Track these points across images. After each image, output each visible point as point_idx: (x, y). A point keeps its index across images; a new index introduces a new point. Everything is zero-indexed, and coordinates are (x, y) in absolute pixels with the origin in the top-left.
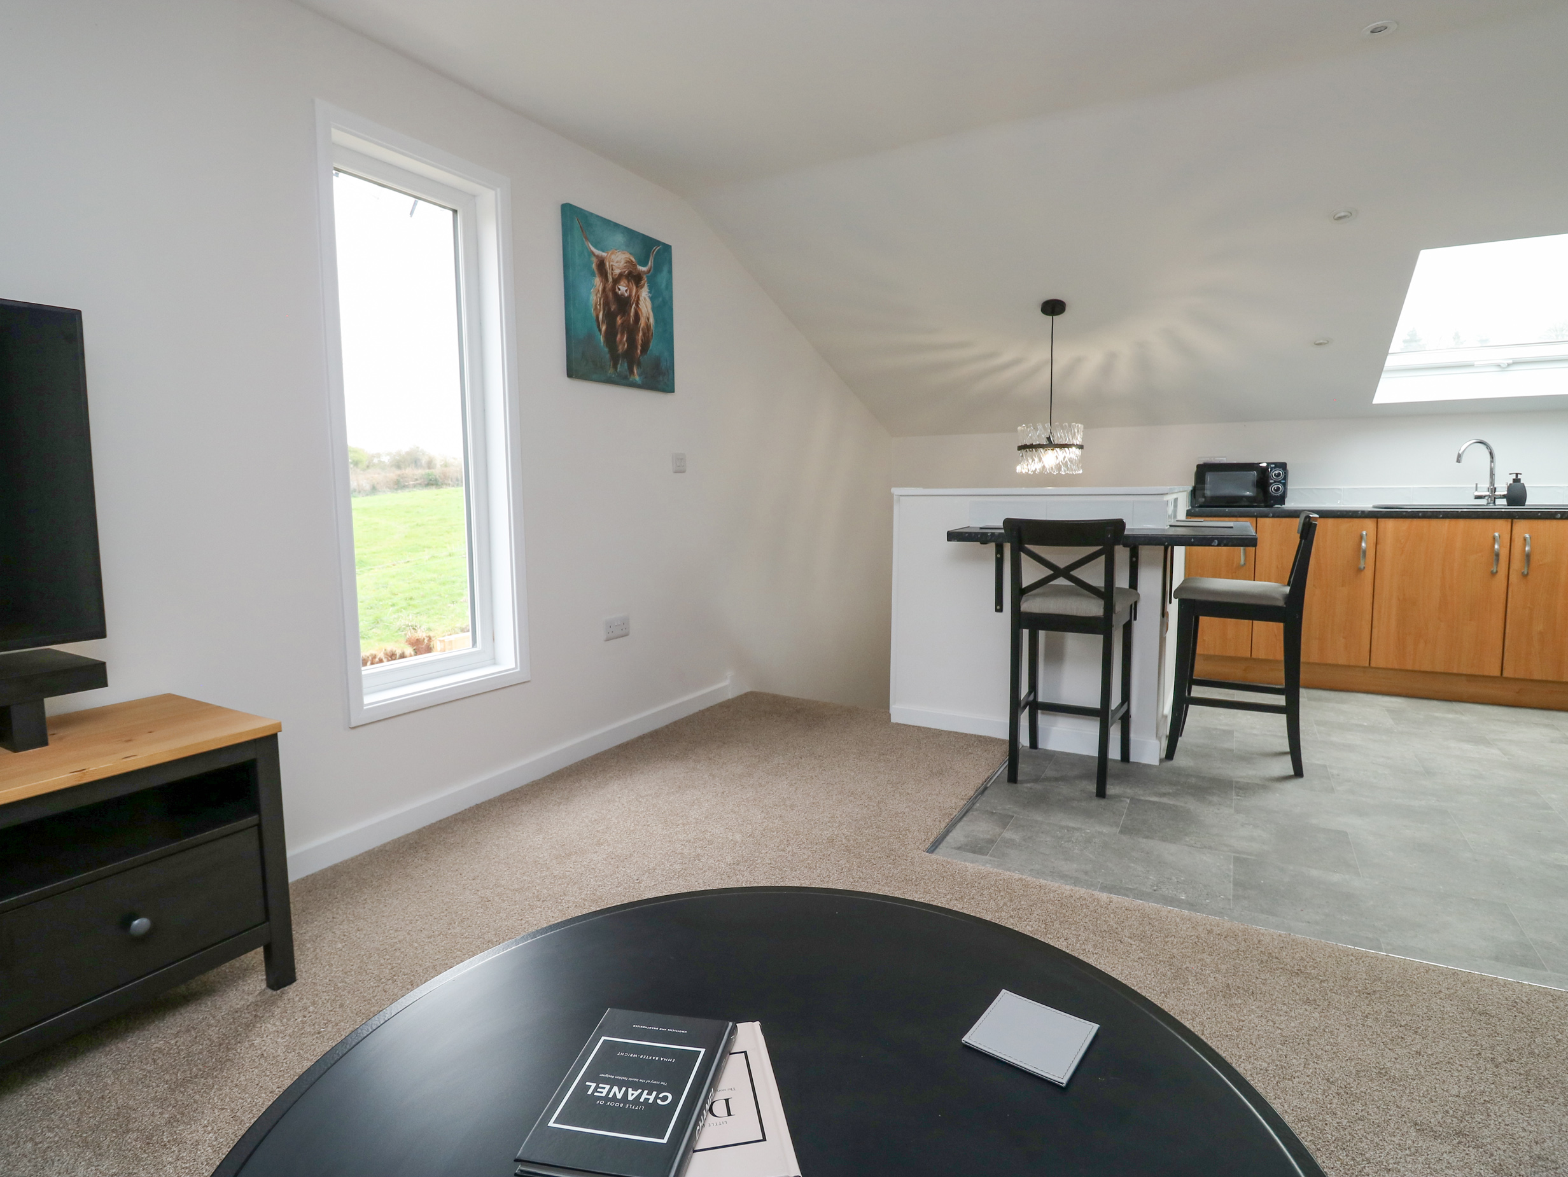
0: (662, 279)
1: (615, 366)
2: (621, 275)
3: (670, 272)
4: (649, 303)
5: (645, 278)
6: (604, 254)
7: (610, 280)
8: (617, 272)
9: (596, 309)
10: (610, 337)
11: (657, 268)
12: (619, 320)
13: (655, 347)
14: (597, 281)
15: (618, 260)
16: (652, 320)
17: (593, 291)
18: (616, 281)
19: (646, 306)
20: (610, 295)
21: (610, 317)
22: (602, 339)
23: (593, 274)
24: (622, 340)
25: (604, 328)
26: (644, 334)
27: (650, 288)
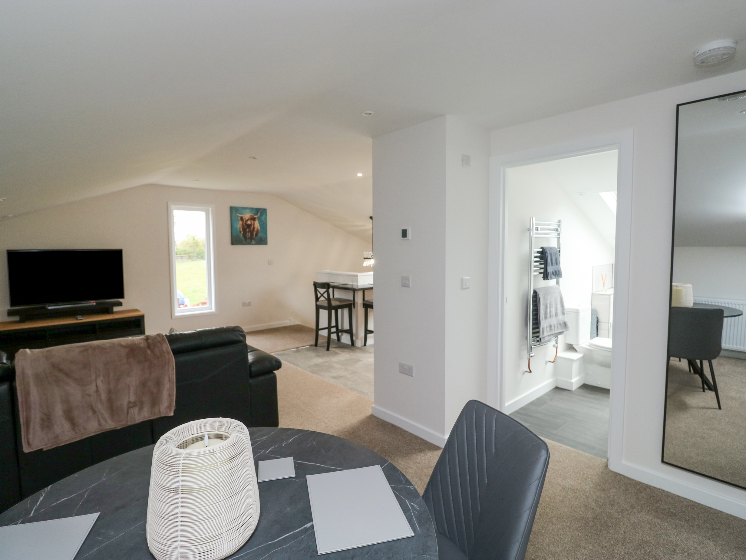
0: (263, 218)
1: (246, 241)
2: (248, 220)
3: (266, 215)
4: (258, 224)
5: (257, 219)
6: (242, 216)
7: (245, 221)
8: (247, 219)
9: (240, 228)
10: (244, 235)
11: (261, 215)
12: (247, 230)
13: (260, 235)
14: (240, 222)
15: (247, 216)
16: (259, 228)
17: (239, 225)
18: (247, 221)
19: (257, 224)
20: (245, 225)
21: (244, 230)
22: (241, 235)
23: (239, 221)
24: (248, 235)
25: (242, 233)
26: (256, 232)
27: (259, 221)
